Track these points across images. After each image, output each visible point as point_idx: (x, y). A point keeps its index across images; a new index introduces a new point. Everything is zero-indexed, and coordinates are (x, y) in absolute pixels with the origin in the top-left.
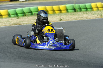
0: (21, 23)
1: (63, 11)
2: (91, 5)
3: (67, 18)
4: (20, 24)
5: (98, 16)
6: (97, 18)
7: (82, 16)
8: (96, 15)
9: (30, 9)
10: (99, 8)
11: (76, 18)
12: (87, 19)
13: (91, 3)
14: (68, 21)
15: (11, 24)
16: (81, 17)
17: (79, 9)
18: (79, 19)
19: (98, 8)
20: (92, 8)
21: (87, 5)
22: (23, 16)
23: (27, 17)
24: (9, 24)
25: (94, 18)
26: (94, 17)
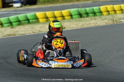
0: (16, 33)
1: (66, 18)
2: (100, 9)
3: (72, 26)
4: (15, 35)
5: (108, 21)
6: (107, 25)
7: (89, 22)
8: (106, 21)
9: (26, 16)
10: (110, 12)
11: (82, 25)
12: (96, 25)
13: (100, 6)
14: (73, 29)
15: (4, 35)
16: (88, 24)
17: (85, 14)
18: (86, 26)
19: (108, 11)
20: (101, 12)
21: (96, 9)
22: (19, 25)
23: (23, 26)
24: (1, 35)
25: (104, 24)
26: (103, 22)
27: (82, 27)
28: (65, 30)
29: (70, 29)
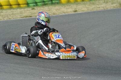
27: (92, 11)
28: (76, 13)
29: (81, 12)
